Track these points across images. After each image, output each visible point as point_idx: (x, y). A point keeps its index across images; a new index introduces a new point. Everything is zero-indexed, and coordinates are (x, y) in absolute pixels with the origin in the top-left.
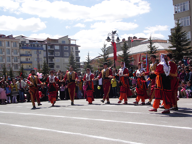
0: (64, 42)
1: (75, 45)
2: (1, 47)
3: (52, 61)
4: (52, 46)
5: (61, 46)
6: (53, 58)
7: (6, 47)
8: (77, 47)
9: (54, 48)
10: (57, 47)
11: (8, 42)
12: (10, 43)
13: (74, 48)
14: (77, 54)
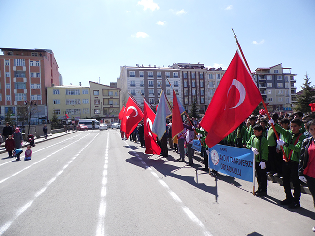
0: (276, 71)
1: (290, 74)
2: (212, 80)
3: (263, 93)
4: (263, 77)
5: (274, 76)
6: (265, 89)
7: (217, 80)
8: (292, 76)
9: (266, 79)
10: (269, 78)
11: (219, 74)
12: (220, 75)
13: (289, 77)
14: (292, 85)
